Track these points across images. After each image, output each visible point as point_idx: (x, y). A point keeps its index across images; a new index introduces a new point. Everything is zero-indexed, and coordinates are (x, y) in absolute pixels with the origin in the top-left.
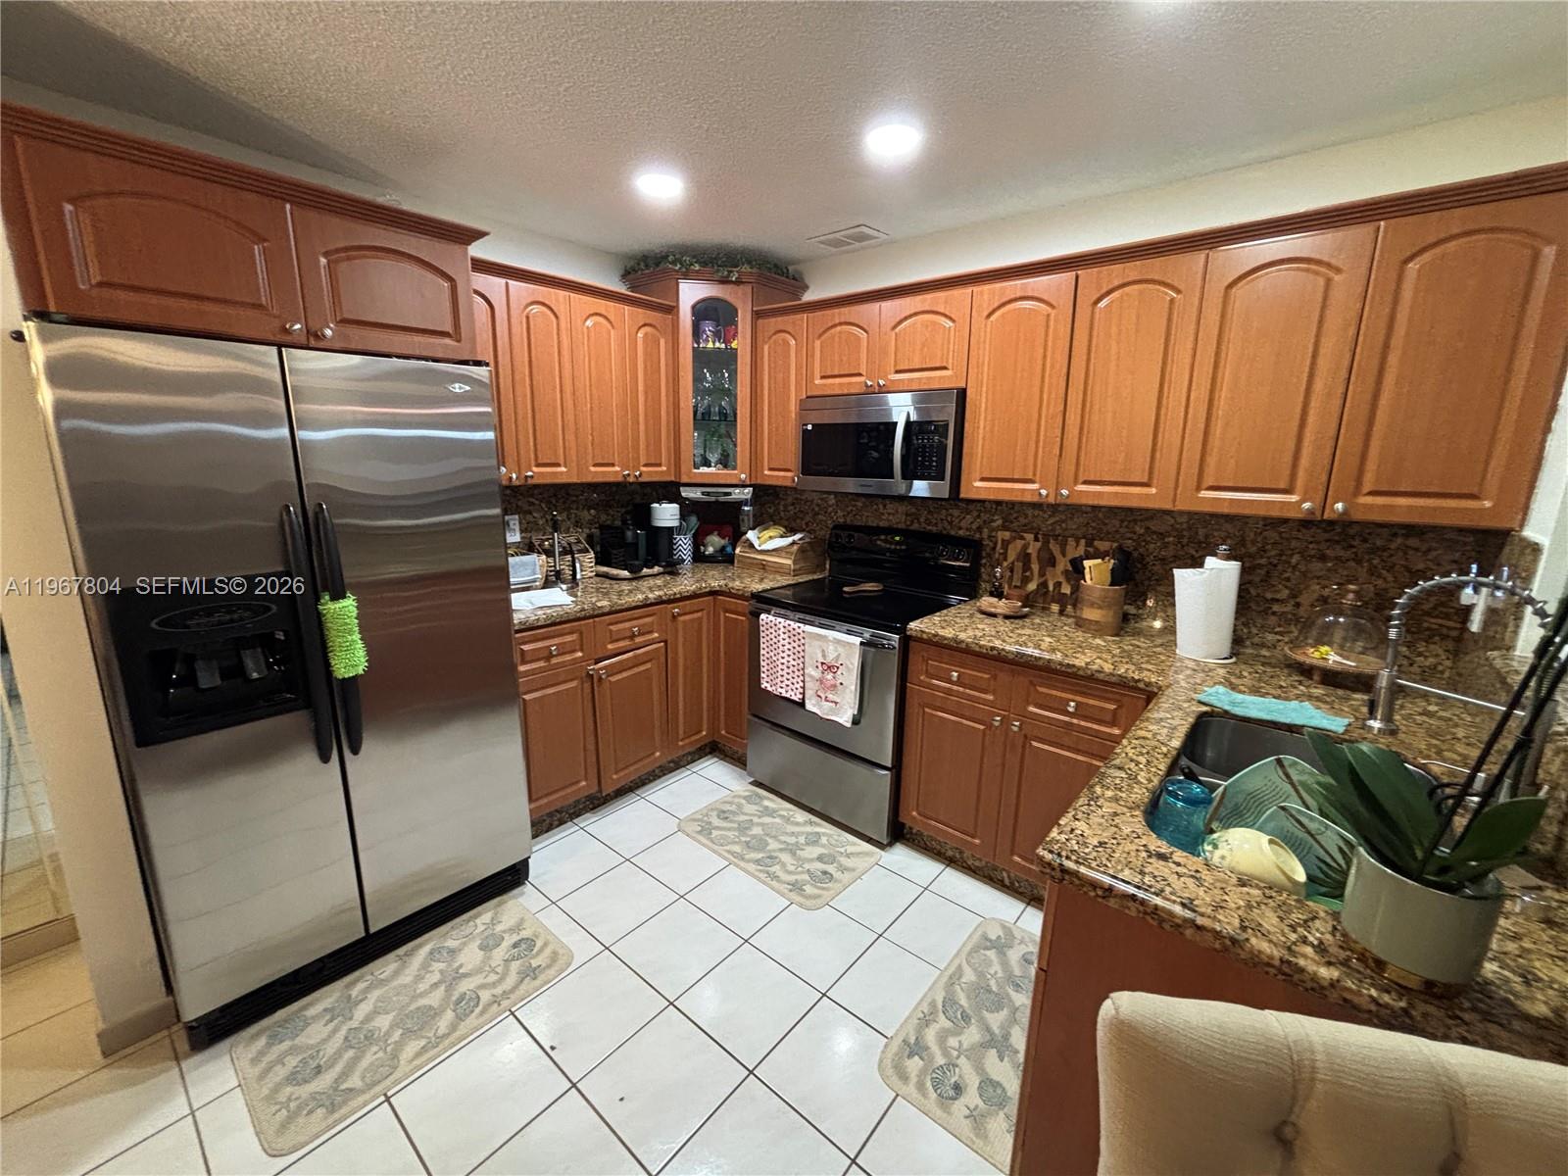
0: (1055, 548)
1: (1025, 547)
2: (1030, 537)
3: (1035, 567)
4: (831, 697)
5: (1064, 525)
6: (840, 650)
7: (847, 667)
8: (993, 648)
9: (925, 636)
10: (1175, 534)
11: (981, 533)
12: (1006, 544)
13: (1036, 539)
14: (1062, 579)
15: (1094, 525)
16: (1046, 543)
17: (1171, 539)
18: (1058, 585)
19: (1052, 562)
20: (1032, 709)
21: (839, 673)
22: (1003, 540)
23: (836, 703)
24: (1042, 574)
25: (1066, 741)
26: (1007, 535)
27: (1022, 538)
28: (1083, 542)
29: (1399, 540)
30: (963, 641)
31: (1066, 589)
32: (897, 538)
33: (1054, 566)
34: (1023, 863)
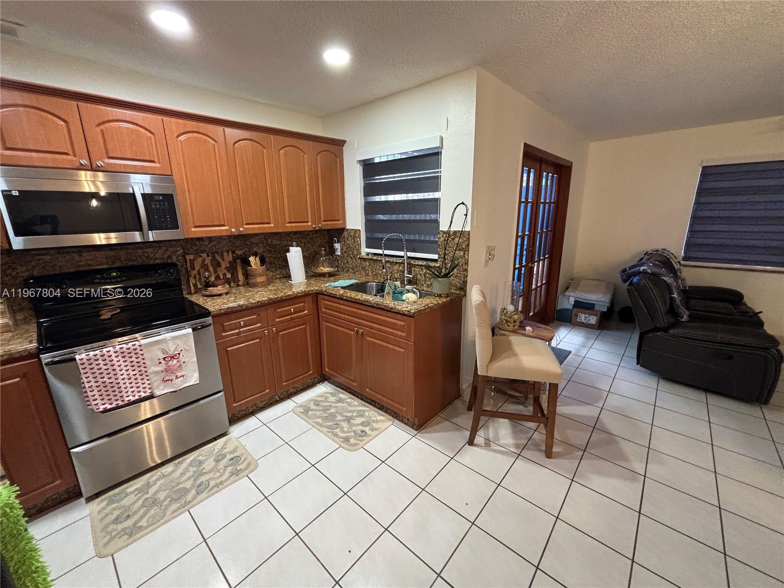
0: (218, 258)
1: (204, 260)
2: (204, 255)
3: (211, 269)
4: (179, 374)
5: (217, 246)
6: (178, 342)
7: (185, 350)
8: (258, 302)
9: (222, 311)
10: (261, 242)
11: (171, 259)
12: (192, 261)
13: (208, 256)
14: (226, 272)
15: (230, 244)
16: (214, 257)
17: (261, 245)
18: (224, 275)
19: (219, 265)
20: (277, 320)
21: (181, 356)
22: (190, 260)
23: (183, 376)
24: (215, 272)
25: (292, 325)
26: (191, 257)
27: (201, 256)
28: (230, 252)
29: (315, 235)
30: (244, 305)
31: (229, 276)
32: (114, 274)
33: (220, 266)
34: (287, 383)
